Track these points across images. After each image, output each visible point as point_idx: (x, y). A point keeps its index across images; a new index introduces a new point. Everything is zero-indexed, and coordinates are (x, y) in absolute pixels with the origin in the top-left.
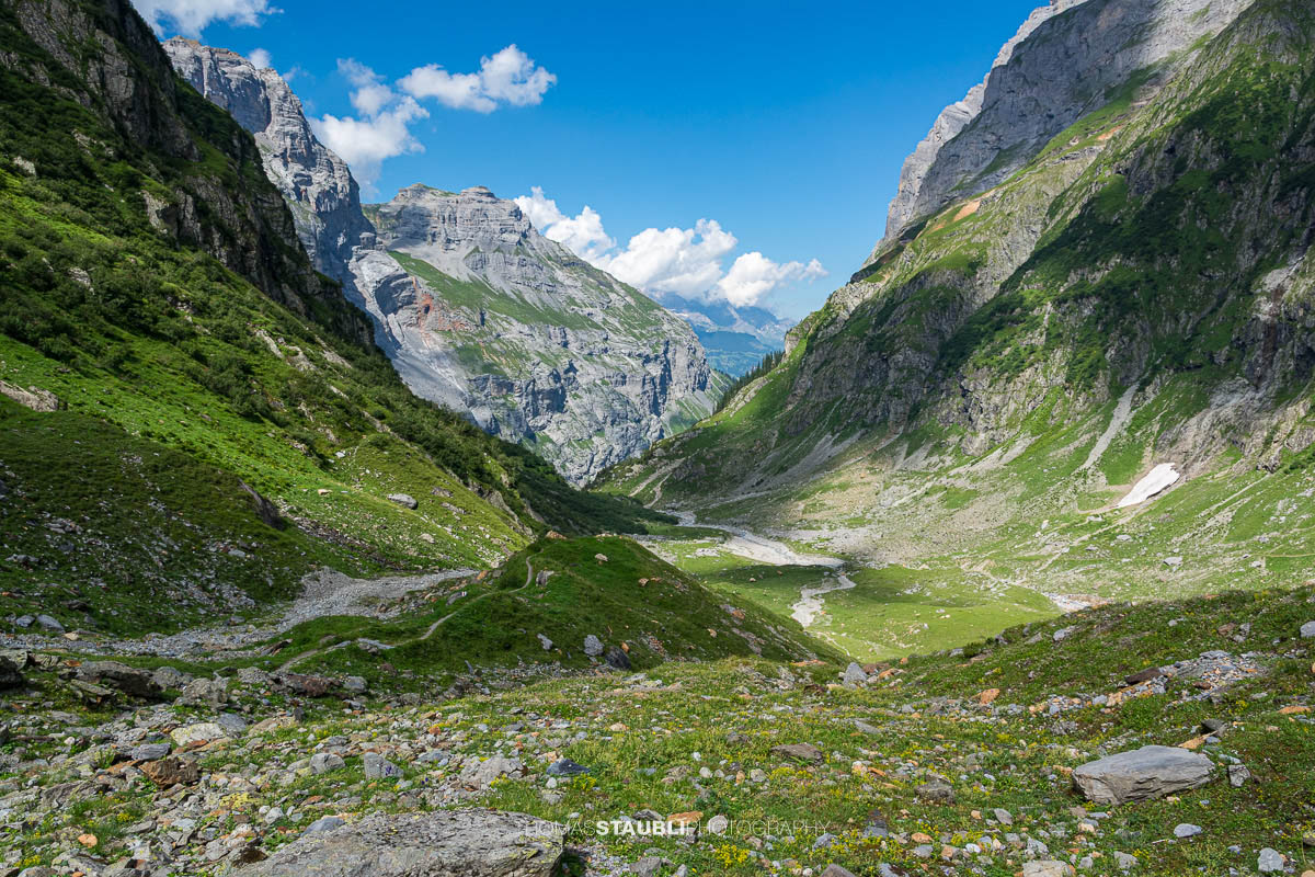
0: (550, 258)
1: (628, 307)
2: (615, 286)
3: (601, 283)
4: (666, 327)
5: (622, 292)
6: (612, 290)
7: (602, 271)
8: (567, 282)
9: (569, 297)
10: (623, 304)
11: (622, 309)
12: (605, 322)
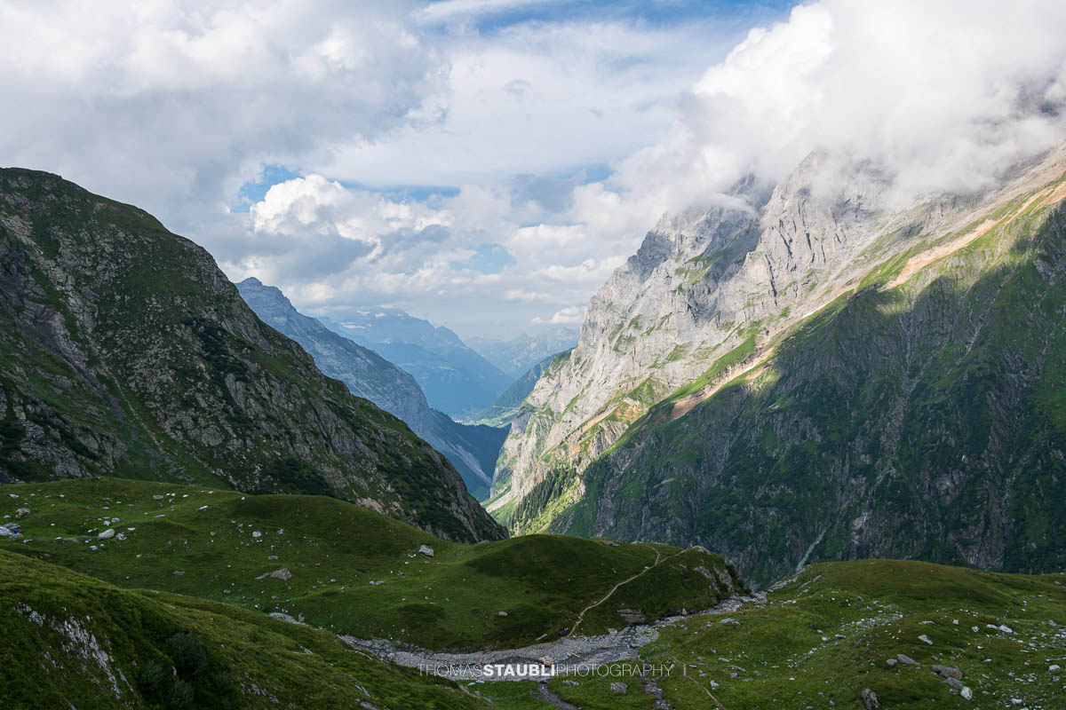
0: (309, 333)
1: (370, 367)
2: (358, 351)
3: (348, 350)
4: (399, 382)
5: (363, 356)
6: (358, 356)
7: (346, 339)
8: (326, 353)
9: (329, 366)
10: (366, 366)
11: (366, 370)
12: (358, 384)
